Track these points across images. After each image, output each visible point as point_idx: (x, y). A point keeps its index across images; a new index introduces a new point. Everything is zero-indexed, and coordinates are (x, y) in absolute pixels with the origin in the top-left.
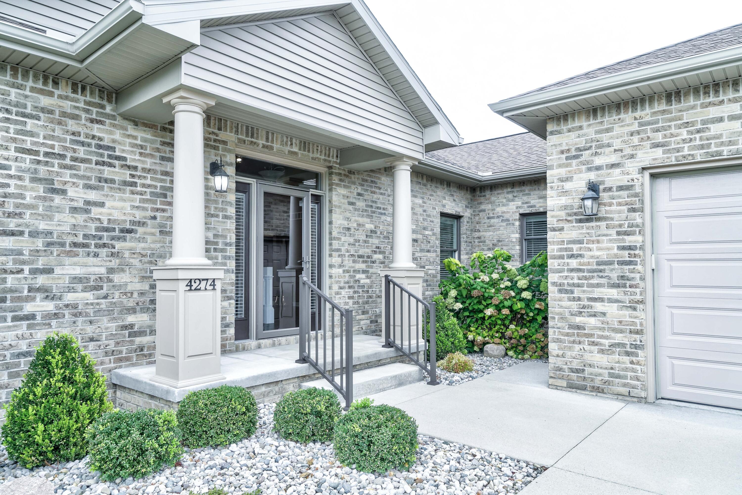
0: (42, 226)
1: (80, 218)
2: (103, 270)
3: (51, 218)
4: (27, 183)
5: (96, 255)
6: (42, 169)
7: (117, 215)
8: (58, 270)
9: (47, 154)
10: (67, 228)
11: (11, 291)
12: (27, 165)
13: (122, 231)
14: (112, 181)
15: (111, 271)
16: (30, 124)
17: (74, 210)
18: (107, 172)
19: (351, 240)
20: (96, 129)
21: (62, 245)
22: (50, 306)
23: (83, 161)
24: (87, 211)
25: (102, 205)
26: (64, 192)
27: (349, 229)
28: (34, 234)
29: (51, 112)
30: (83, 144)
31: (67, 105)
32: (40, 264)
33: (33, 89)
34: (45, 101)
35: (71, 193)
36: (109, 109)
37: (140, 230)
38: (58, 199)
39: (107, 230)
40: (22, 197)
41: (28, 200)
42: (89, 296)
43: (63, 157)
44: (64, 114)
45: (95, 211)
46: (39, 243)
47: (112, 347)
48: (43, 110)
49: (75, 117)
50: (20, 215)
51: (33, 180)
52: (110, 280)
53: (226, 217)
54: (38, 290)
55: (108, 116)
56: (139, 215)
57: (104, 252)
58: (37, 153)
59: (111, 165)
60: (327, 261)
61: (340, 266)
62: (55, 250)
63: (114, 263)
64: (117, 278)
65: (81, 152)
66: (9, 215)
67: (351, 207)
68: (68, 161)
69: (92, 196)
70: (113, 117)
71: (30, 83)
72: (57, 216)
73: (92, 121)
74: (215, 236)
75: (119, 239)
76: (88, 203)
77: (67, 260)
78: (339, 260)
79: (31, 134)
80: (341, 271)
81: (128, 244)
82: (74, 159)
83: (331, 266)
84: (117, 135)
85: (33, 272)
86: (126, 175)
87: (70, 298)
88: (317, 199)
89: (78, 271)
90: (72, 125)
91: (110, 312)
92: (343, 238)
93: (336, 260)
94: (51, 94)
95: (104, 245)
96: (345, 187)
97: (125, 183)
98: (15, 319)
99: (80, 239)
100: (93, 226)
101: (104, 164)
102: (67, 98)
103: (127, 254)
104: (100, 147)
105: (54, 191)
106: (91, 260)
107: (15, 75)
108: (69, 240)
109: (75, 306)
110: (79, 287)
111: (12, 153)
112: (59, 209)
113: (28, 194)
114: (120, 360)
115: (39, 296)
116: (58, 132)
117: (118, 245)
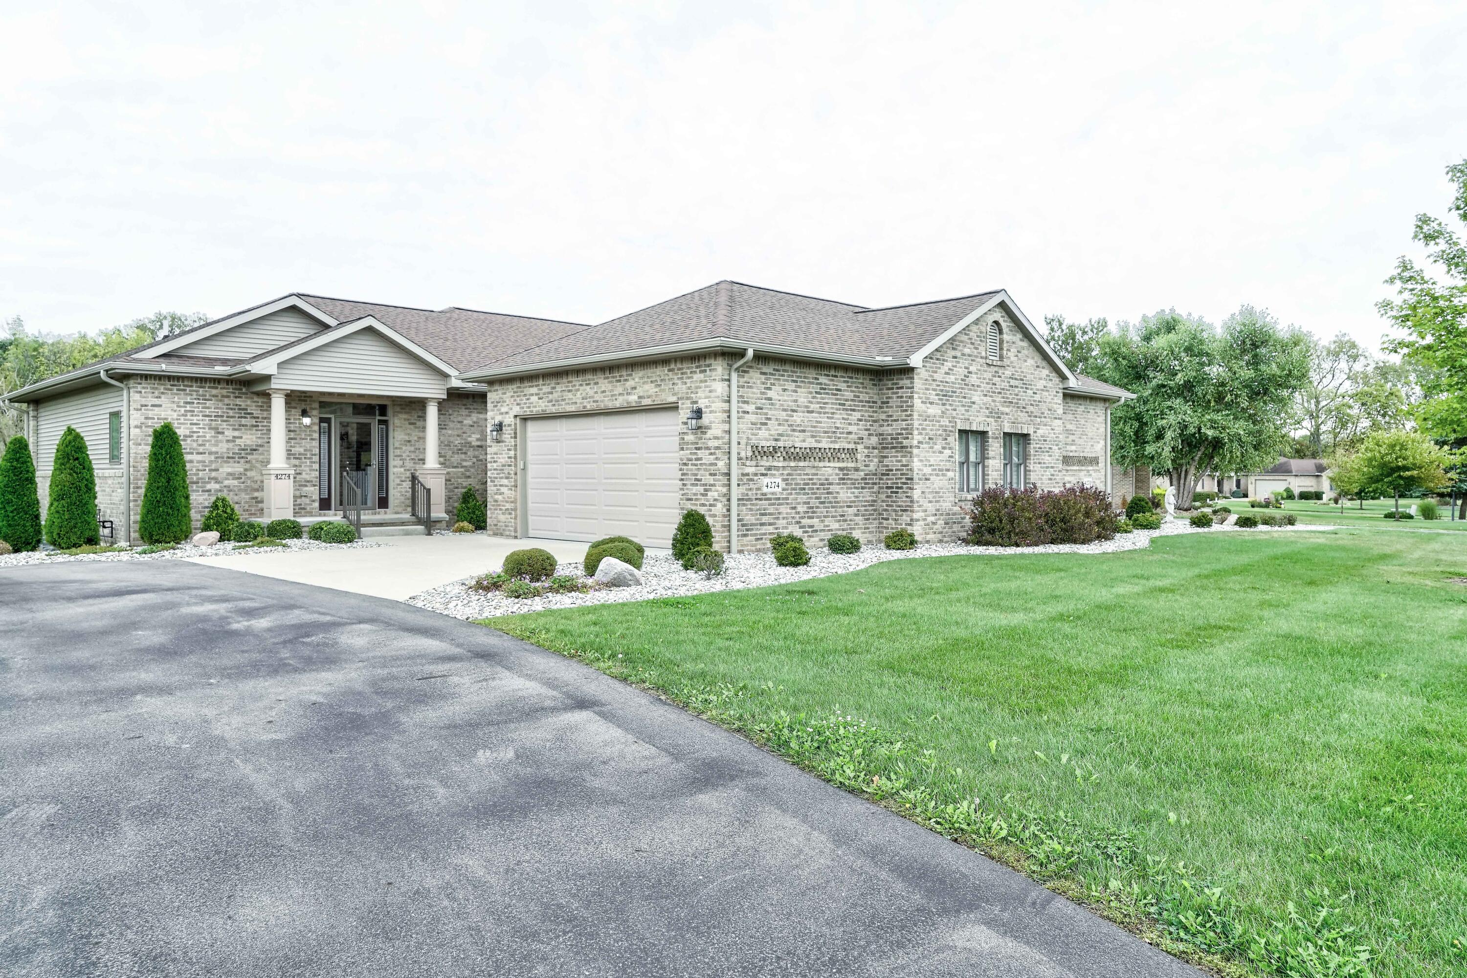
0: (214, 449)
1: (231, 445)
2: (242, 470)
3: (217, 445)
4: (207, 430)
5: (239, 462)
6: (214, 423)
7: (248, 442)
8: (221, 470)
9: (215, 416)
10: (225, 450)
11: (201, 479)
12: (207, 422)
13: (251, 450)
14: (246, 425)
15: (246, 470)
16: (208, 403)
17: (228, 441)
18: (243, 421)
19: (412, 449)
20: (238, 401)
21: (223, 458)
22: (217, 486)
23: (232, 417)
24: (234, 441)
25: (241, 438)
26: (223, 433)
27: (409, 441)
28: (210, 453)
29: (217, 396)
30: (232, 409)
31: (224, 392)
32: (213, 467)
33: (209, 387)
34: (214, 392)
35: (226, 433)
36: (244, 390)
37: (261, 449)
38: (220, 436)
39: (243, 450)
40: (205, 437)
41: (208, 438)
42: (236, 482)
43: (222, 416)
44: (223, 396)
45: (238, 441)
46: (213, 458)
47: (247, 507)
48: (213, 396)
49: (228, 397)
50: (204, 445)
51: (210, 429)
52: (245, 475)
53: (312, 439)
54: (212, 479)
55: (244, 393)
56: (260, 442)
57: (242, 460)
58: (211, 416)
59: (245, 418)
60: (392, 463)
61: (401, 467)
62: (220, 460)
63: (248, 466)
64: (249, 474)
65: (231, 413)
66: (200, 445)
67: (412, 426)
68: (225, 418)
69: (236, 434)
70: (246, 394)
71: (208, 385)
72: (220, 445)
73: (236, 397)
74: (305, 450)
75: (250, 454)
76: (234, 437)
77: (225, 465)
78: (401, 462)
79: (208, 408)
80: (402, 470)
81: (254, 457)
82: (228, 417)
83: (395, 467)
84: (249, 402)
85: (210, 470)
86: (253, 422)
87: (226, 483)
88: (385, 422)
89: (230, 470)
90: (226, 401)
91: (246, 490)
92: (404, 448)
93: (398, 462)
94: (217, 388)
95: (243, 457)
96: (406, 413)
97: (253, 426)
98: (203, 491)
99: (231, 455)
100: (237, 448)
101: (242, 417)
102: (224, 388)
103: (254, 462)
104: (239, 409)
105: (219, 433)
106: (236, 465)
107: (201, 383)
108: (225, 455)
109: (229, 487)
110: (231, 477)
111: (201, 418)
112: (221, 441)
113: (208, 435)
114: (251, 514)
115: (213, 482)
116: (220, 405)
117: (249, 457)
